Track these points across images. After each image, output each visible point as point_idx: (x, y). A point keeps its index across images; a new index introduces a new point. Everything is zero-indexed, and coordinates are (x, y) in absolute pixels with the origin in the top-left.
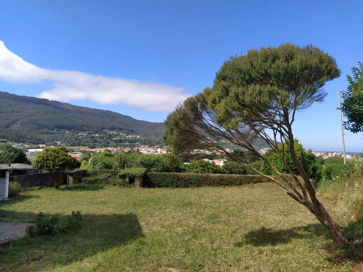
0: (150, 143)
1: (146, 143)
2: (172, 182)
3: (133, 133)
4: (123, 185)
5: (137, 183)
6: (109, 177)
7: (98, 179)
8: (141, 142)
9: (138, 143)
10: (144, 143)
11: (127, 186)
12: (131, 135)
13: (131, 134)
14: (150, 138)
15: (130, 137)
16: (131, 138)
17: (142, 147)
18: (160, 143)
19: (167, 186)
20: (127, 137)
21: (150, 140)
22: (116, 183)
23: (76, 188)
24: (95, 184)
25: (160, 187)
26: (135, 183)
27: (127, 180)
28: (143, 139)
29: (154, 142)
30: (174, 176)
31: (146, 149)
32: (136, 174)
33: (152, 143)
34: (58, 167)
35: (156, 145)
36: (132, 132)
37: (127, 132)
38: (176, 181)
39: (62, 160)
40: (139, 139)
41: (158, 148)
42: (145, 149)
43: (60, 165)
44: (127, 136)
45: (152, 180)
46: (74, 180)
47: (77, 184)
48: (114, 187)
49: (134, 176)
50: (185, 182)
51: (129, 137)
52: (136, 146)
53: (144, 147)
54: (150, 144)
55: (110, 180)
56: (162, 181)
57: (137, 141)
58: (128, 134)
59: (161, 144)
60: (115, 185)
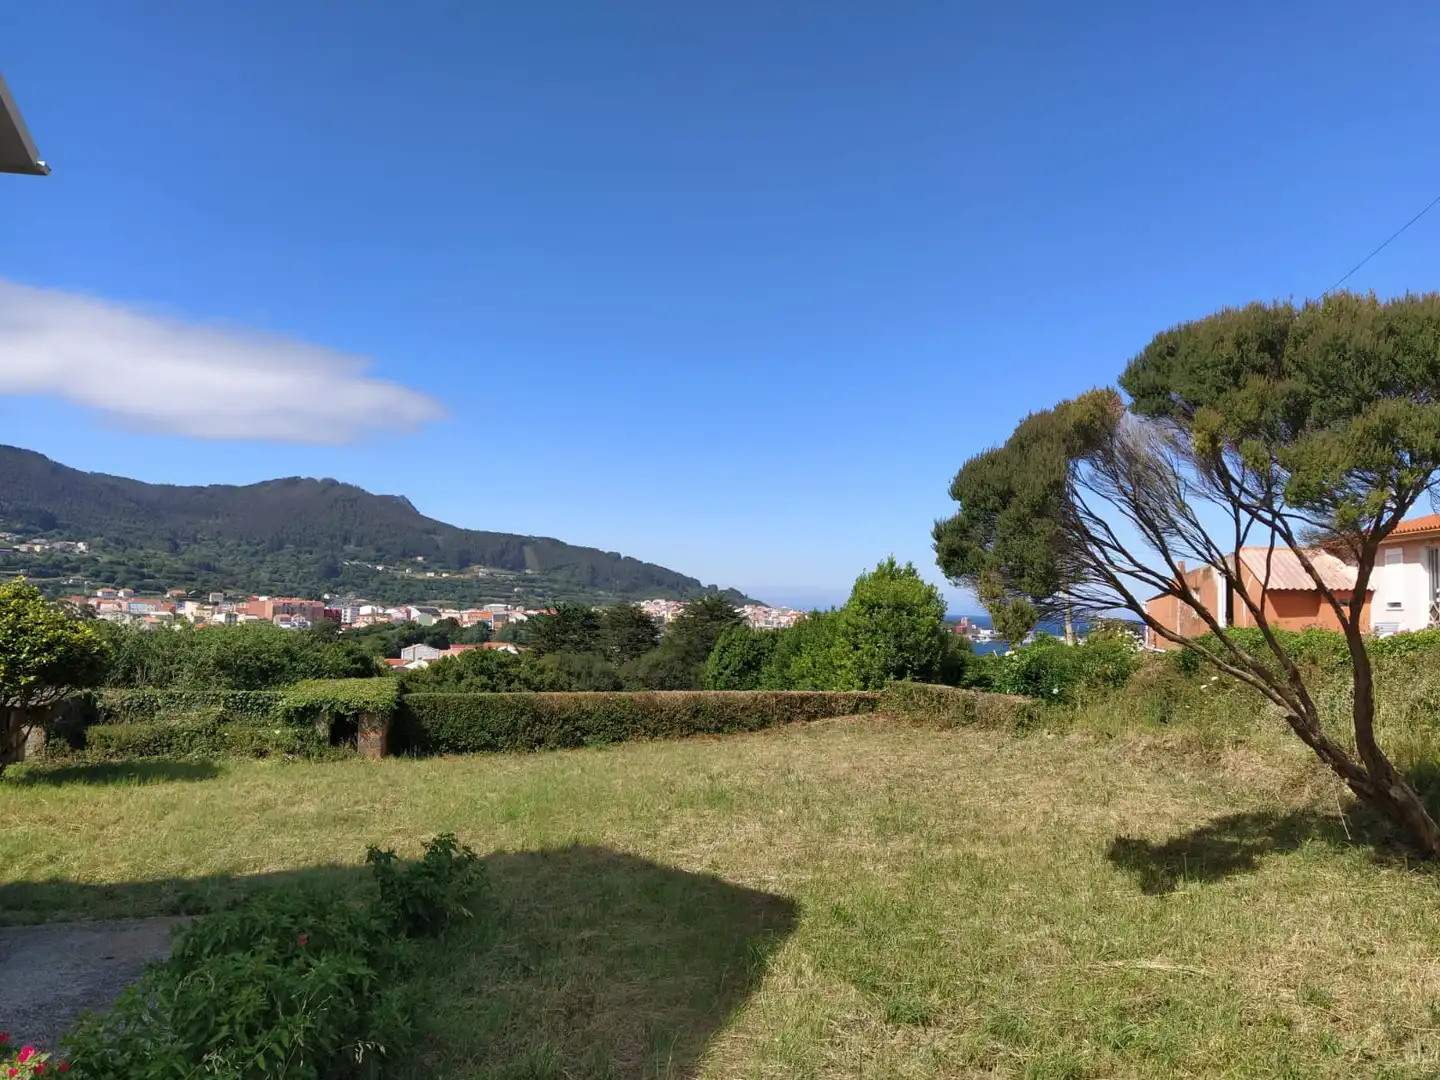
0: (143, 576)
1: (120, 577)
2: (512, 732)
3: (53, 532)
4: (298, 750)
5: (372, 738)
6: (222, 720)
7: (172, 733)
8: (97, 574)
9: (78, 576)
10: (110, 580)
11: (321, 755)
12: (43, 540)
13: (42, 537)
14: (142, 553)
15: (37, 548)
16: (43, 552)
17: (99, 593)
18: (193, 580)
19: (490, 747)
20: (23, 548)
21: (141, 566)
22: (268, 747)
23: (59, 777)
24: (158, 753)
25: (459, 751)
26: (361, 742)
27: (322, 729)
28: (105, 559)
29: (160, 571)
30: (521, 706)
31: (124, 604)
32: (368, 703)
33: (153, 577)
34: (32, 678)
35: (171, 586)
36: (48, 525)
37: (18, 526)
38: (528, 725)
39: (49, 647)
40: (84, 561)
41: (181, 600)
42: (120, 606)
43: (41, 670)
44: (22, 542)
45: (427, 724)
46: (47, 742)
47: (66, 756)
48: (262, 763)
49: (359, 713)
50: (561, 727)
51: (31, 550)
52: (69, 590)
53: (109, 597)
54: (144, 584)
55: (228, 731)
56: (469, 728)
57: (76, 570)
58: (26, 534)
59: (198, 584)
60: (261, 754)
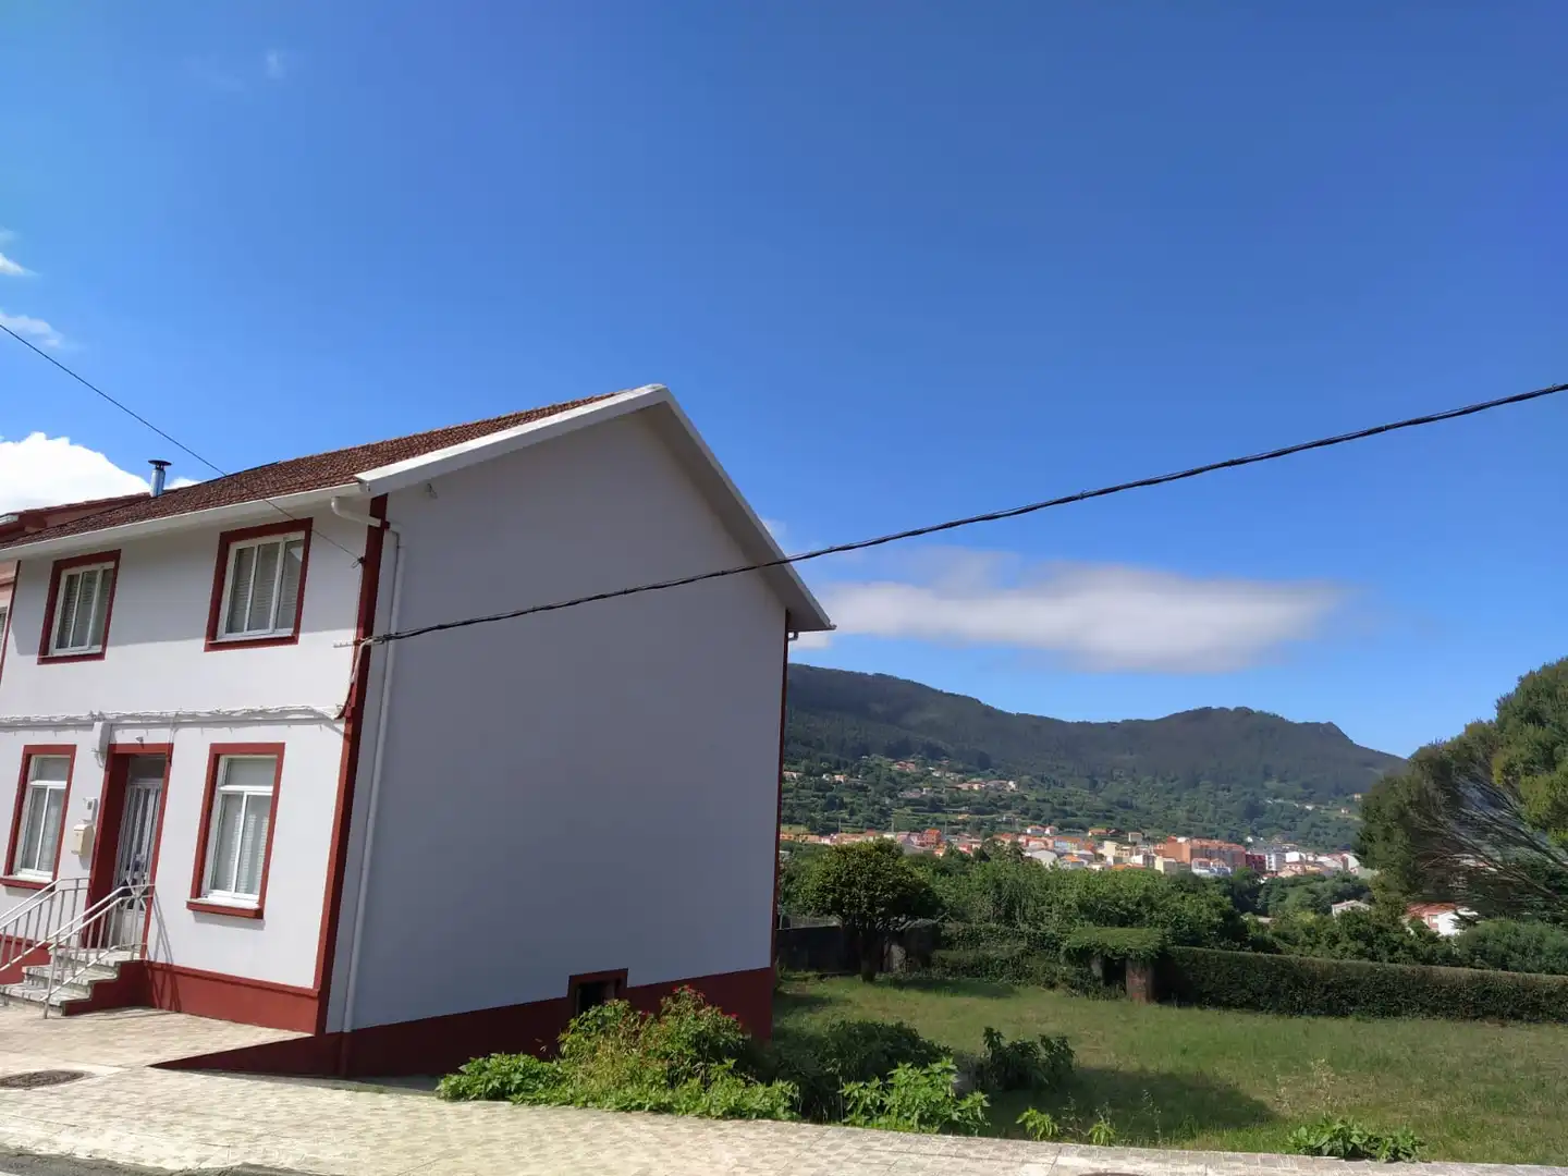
0: (1066, 814)
1: (1047, 814)
3: (988, 771)
4: (1081, 986)
5: (1137, 981)
6: (1026, 954)
7: (990, 961)
8: (1025, 812)
9: (1010, 813)
10: (1037, 817)
11: (1097, 993)
12: (980, 780)
13: (979, 776)
14: (1064, 791)
15: (976, 787)
16: (980, 791)
17: (1029, 831)
18: (1112, 818)
19: (1252, 1005)
20: (964, 787)
21: (1065, 804)
22: (1057, 980)
24: (980, 976)
26: (1129, 985)
27: (1097, 970)
28: (1031, 797)
29: (1080, 809)
31: (1050, 842)
32: (1130, 950)
33: (1075, 815)
35: (1092, 825)
36: (982, 765)
37: (961, 766)
40: (1014, 799)
41: (1101, 839)
42: (1046, 844)
44: (964, 781)
45: (1190, 976)
46: (906, 958)
47: (919, 971)
48: (1052, 993)
49: (1125, 957)
51: (971, 789)
52: (1003, 826)
53: (1037, 835)
54: (1068, 823)
55: (1032, 963)
56: (1230, 985)
57: (1007, 807)
58: (966, 773)
59: (1116, 824)
60: (1052, 986)
